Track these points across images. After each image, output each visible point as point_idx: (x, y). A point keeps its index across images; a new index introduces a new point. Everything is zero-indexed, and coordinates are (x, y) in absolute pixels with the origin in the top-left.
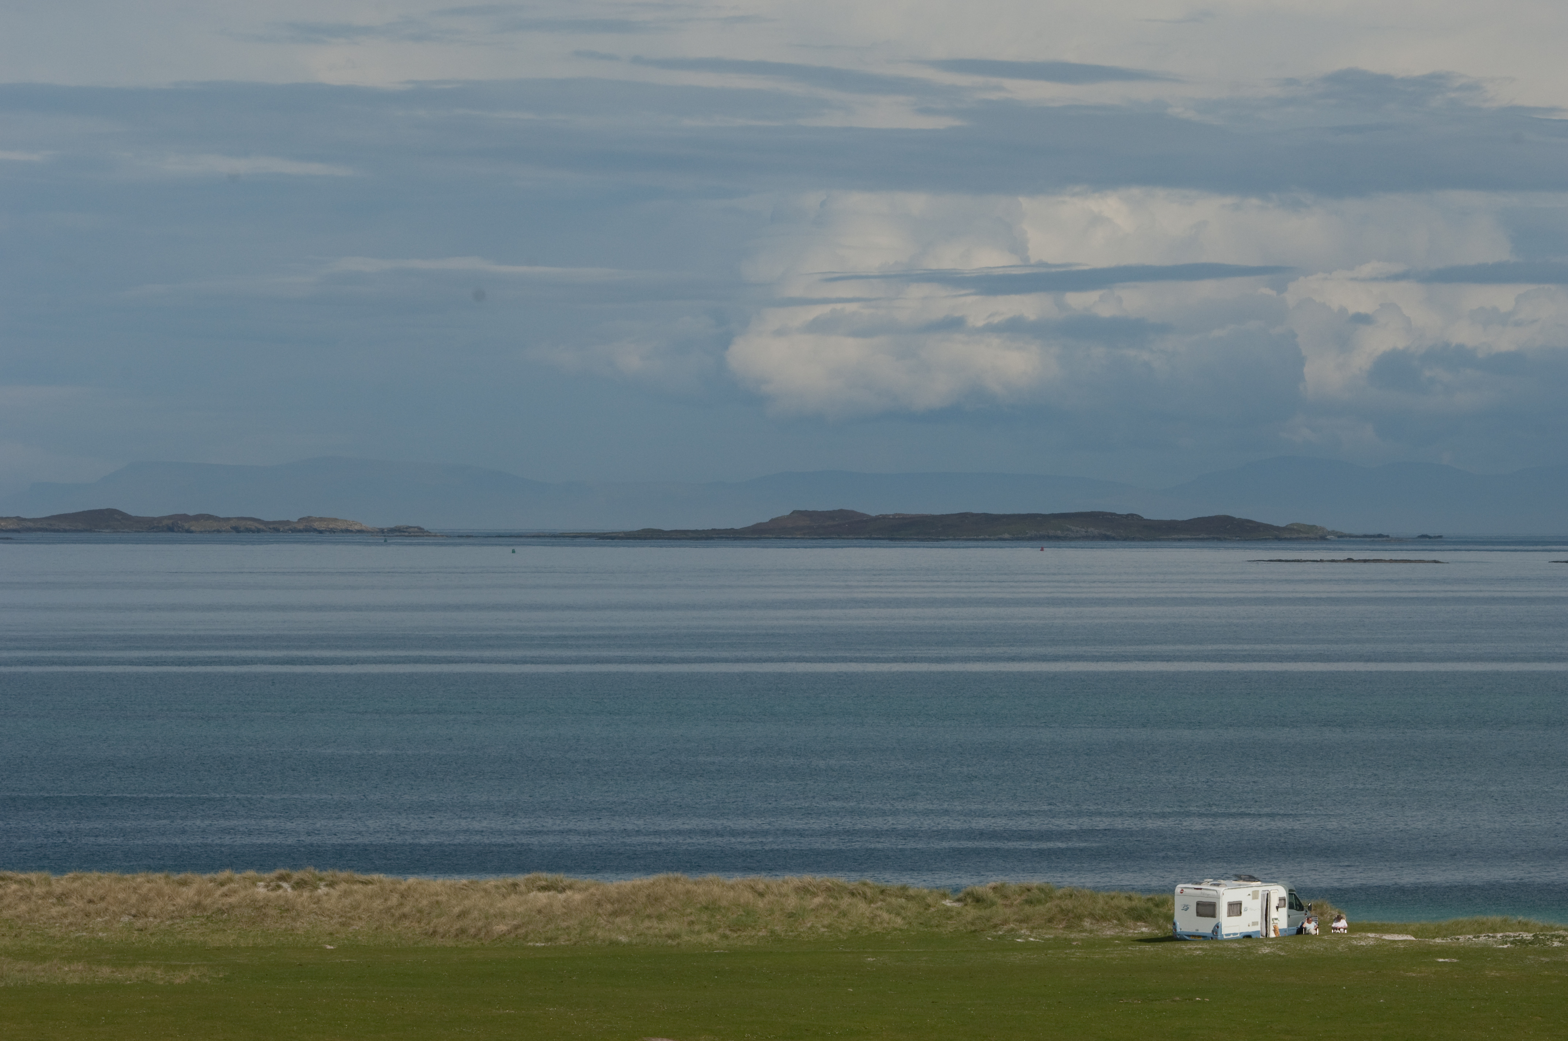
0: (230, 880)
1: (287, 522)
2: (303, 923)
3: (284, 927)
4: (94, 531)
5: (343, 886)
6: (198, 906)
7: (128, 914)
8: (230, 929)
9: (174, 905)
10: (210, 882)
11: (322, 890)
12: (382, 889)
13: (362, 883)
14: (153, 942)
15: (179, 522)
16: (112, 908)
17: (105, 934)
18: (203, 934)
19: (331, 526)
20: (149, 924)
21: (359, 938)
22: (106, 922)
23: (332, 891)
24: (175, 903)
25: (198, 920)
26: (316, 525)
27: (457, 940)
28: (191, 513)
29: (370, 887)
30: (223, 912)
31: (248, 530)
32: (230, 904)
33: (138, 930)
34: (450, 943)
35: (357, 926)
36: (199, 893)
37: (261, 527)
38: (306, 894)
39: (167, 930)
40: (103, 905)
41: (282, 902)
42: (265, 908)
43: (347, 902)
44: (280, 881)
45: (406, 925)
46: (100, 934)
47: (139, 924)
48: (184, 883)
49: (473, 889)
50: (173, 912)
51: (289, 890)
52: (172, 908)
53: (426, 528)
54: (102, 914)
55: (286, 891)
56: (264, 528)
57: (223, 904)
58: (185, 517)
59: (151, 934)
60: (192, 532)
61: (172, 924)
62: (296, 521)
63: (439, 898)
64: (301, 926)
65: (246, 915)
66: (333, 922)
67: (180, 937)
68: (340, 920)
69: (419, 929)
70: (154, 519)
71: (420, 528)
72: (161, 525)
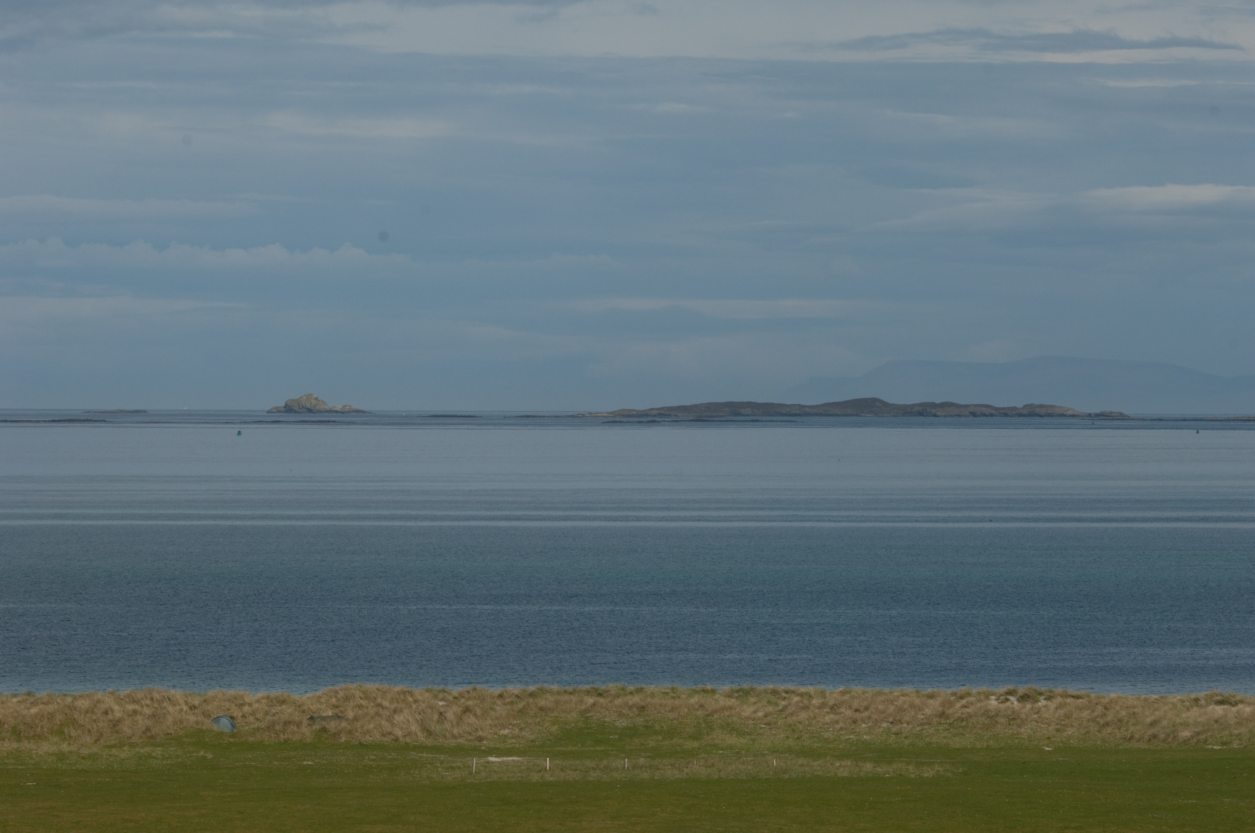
0: (969, 694)
1: (1014, 408)
2: (1026, 729)
3: (1011, 731)
4: (860, 416)
5: (1059, 700)
6: (942, 715)
7: (886, 722)
8: (969, 734)
9: (923, 714)
10: (953, 696)
11: (1042, 702)
12: (1090, 702)
13: (1073, 697)
14: (907, 743)
15: (928, 408)
16: (875, 716)
17: (868, 737)
18: (946, 737)
19: (1049, 412)
20: (903, 729)
21: (1071, 741)
22: (870, 728)
23: (1049, 703)
24: (924, 712)
25: (942, 726)
26: (1037, 410)
27: (1150, 744)
28: (938, 401)
29: (1080, 700)
30: (962, 720)
31: (984, 415)
32: (968, 713)
33: (894, 734)
34: (1143, 746)
35: (1070, 731)
36: (943, 705)
37: (994, 412)
38: (1029, 706)
39: (918, 734)
40: (866, 714)
41: (1010, 713)
42: (996, 717)
43: (1061, 712)
44: (1009, 695)
45: (1109, 732)
46: (865, 737)
47: (894, 729)
48: (931, 696)
49: (1163, 703)
50: (923, 719)
51: (1015, 702)
52: (922, 717)
53: (1126, 412)
54: (866, 721)
55: (1013, 703)
56: (996, 413)
57: (962, 714)
58: (933, 405)
59: (905, 738)
60: (938, 416)
61: (922, 730)
62: (1022, 407)
63: (1135, 710)
64: (1025, 731)
65: (981, 723)
66: (1051, 728)
67: (927, 739)
68: (1056, 727)
69: (1119, 735)
70: (909, 406)
71: (1121, 414)
72: (913, 411)
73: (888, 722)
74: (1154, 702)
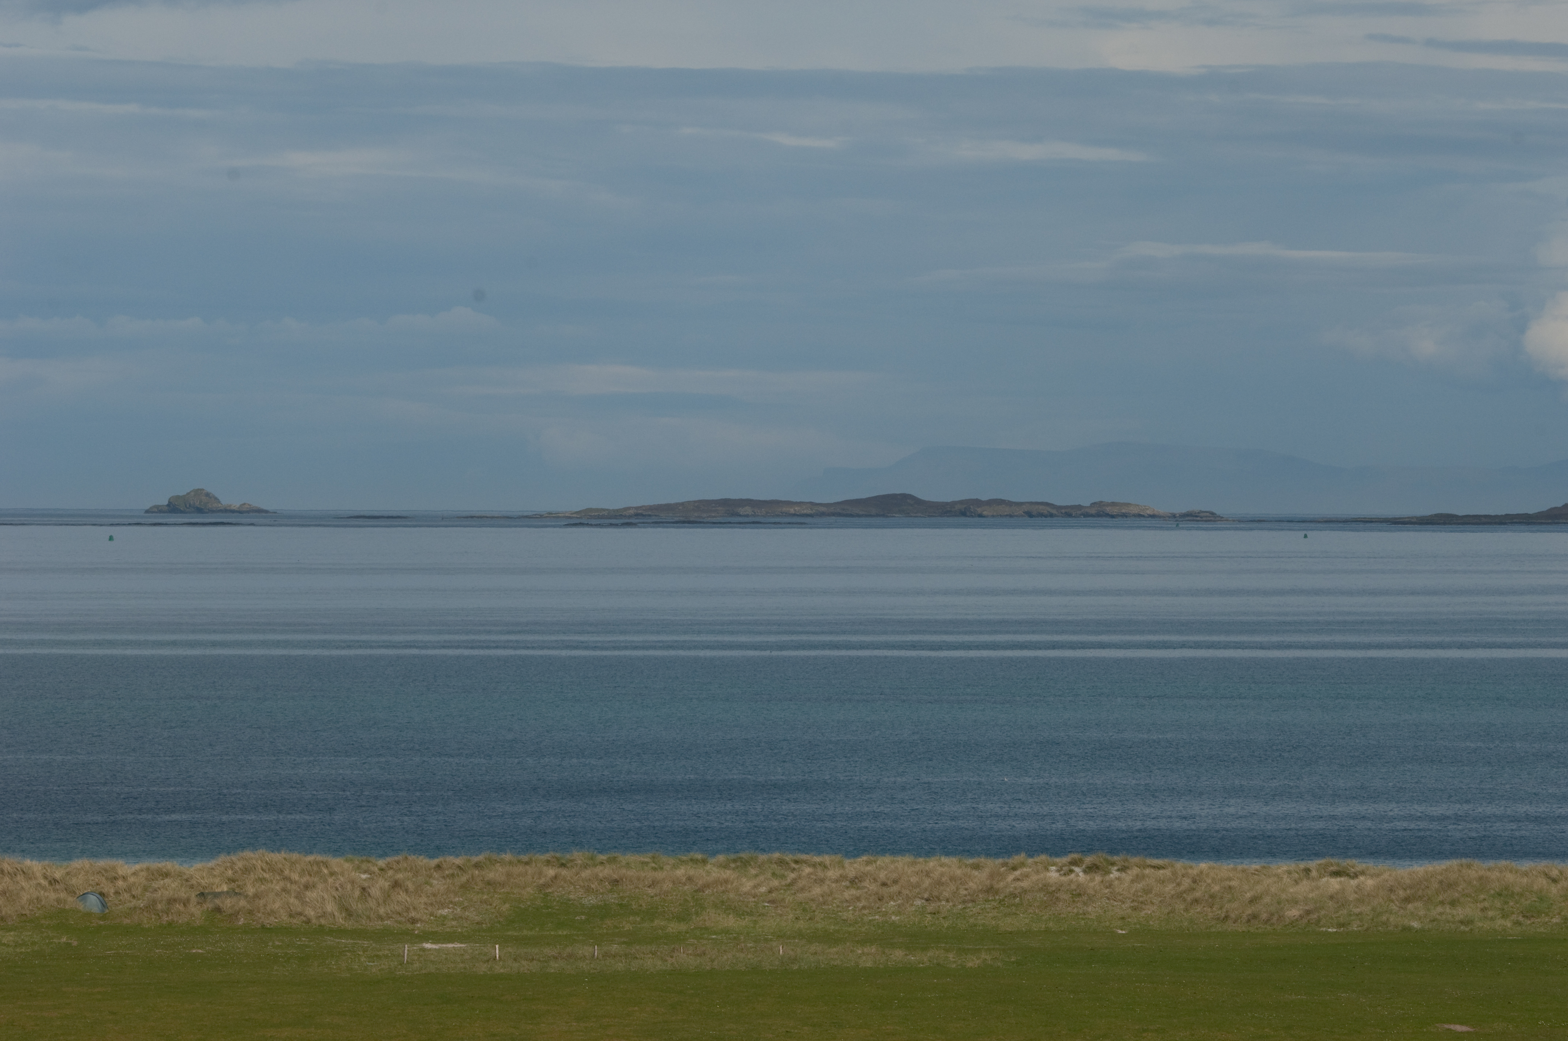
0: (1023, 865)
1: (1079, 507)
2: (1095, 907)
3: (1075, 911)
4: (887, 517)
5: (1136, 871)
6: (990, 890)
7: (920, 898)
8: (1023, 913)
9: (966, 889)
10: (1003, 867)
11: (1114, 874)
12: (1174, 873)
13: (1154, 867)
14: (946, 926)
15: (972, 507)
16: (906, 892)
17: (898, 918)
18: (994, 918)
19: (1124, 511)
20: (941, 908)
21: (1151, 923)
22: (899, 906)
23: (1124, 875)
24: (966, 887)
25: (990, 904)
26: (1108, 510)
27: (1249, 926)
28: (984, 498)
29: (1161, 872)
30: (1015, 897)
31: (1041, 515)
32: (1022, 888)
33: (931, 913)
34: (1241, 928)
35: (1148, 910)
36: (992, 876)
37: (1054, 512)
38: (1098, 878)
39: (959, 913)
40: (895, 888)
41: (1073, 887)
42: (1057, 893)
43: (1140, 886)
44: (1073, 866)
45: (1198, 910)
46: (893, 917)
47: (931, 907)
48: (977, 867)
49: (1265, 875)
50: (965, 896)
51: (1081, 874)
52: (965, 892)
53: (1218, 512)
54: (895, 898)
55: (1078, 875)
56: (1056, 513)
57: (1015, 888)
58: (978, 502)
59: (944, 918)
60: (984, 517)
61: (964, 908)
62: (1088, 505)
63: (1233, 883)
64: (1093, 910)
65: (1039, 900)
66: (1124, 906)
67: (972, 920)
68: (1132, 905)
69: (1210, 914)
70: (947, 503)
71: (1213, 514)
72: (953, 510)
73: (922, 898)
74: (1255, 874)
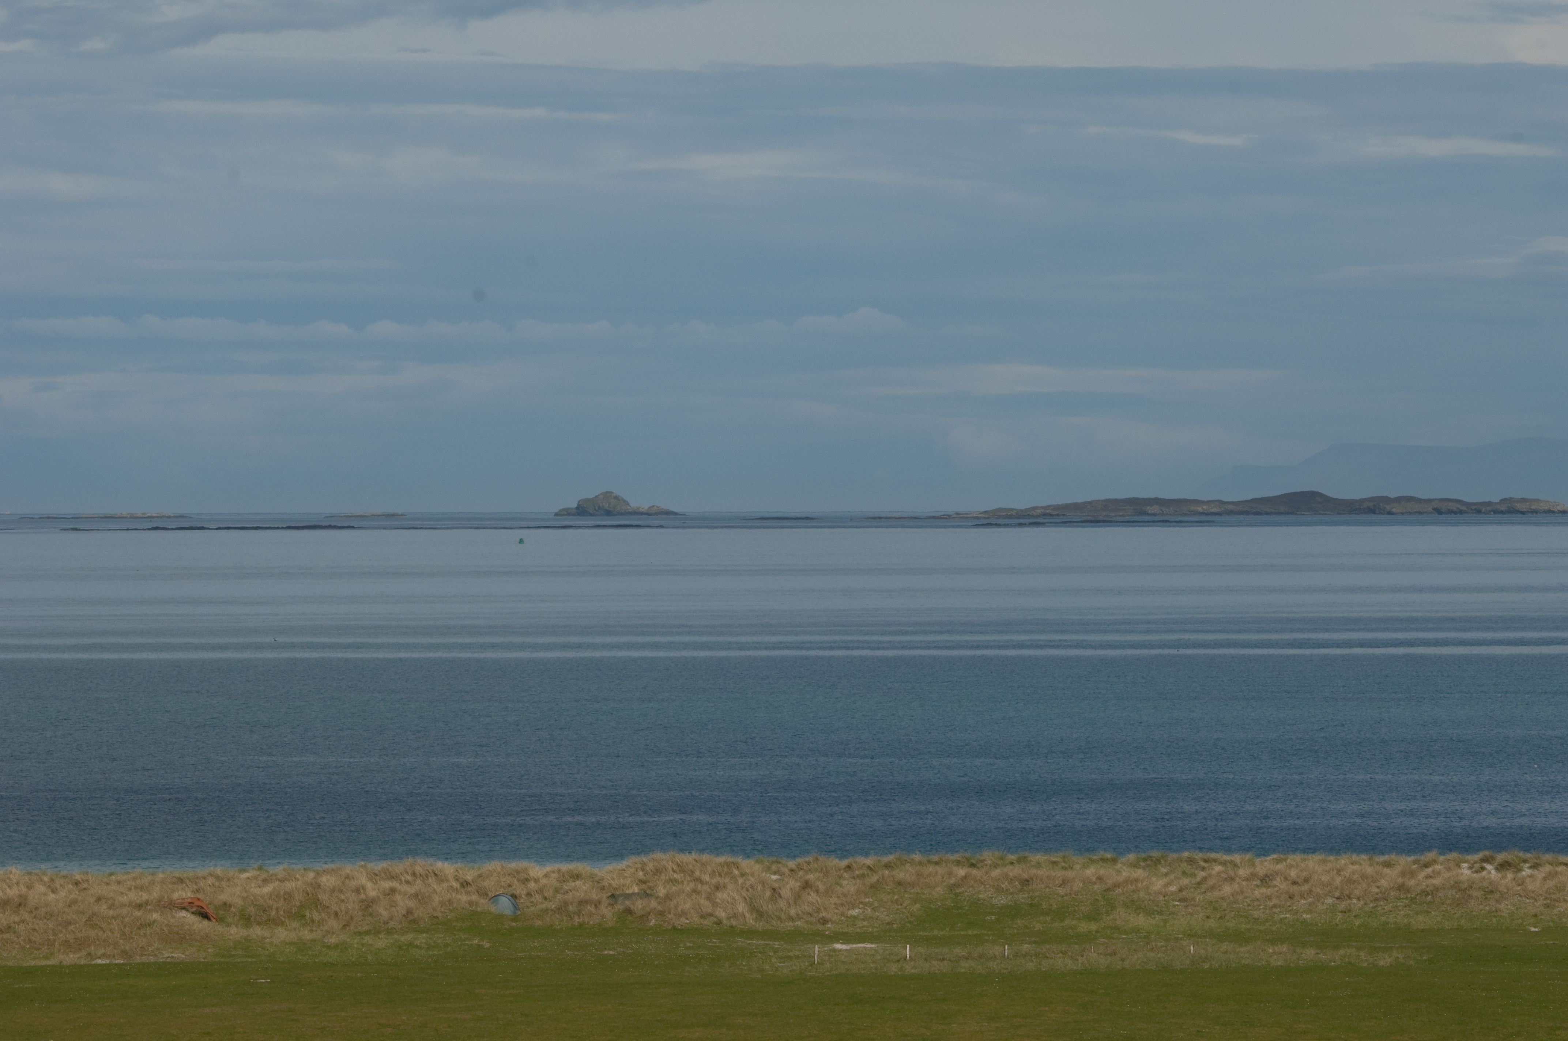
0: (1435, 862)
1: (1489, 503)
2: (1507, 905)
3: (1487, 908)
4: (1296, 514)
5: (1548, 868)
6: (1401, 888)
7: (1331, 896)
8: (1435, 911)
9: (1378, 887)
10: (1414, 865)
11: (1526, 871)
13: (1566, 864)
14: (1357, 924)
15: (1381, 504)
16: (1315, 890)
17: (1309, 916)
18: (1407, 915)
19: (1533, 507)
20: (1352, 906)
21: (1564, 920)
22: (1310, 904)
23: (1536, 872)
24: (1378, 884)
25: (1402, 902)
26: (1518, 506)
28: (1394, 495)
30: (1427, 895)
31: (1451, 512)
32: (1434, 885)
33: (1342, 912)
35: (1561, 908)
36: (1403, 874)
37: (1464, 508)
38: (1510, 876)
39: (1371, 912)
40: (1306, 887)
41: (1486, 884)
42: (1469, 890)
43: (1552, 883)
44: (1485, 863)
46: (1304, 916)
47: (1342, 906)
48: (1388, 865)
50: (1377, 894)
51: (1493, 871)
52: (1377, 890)
54: (1305, 896)
55: (1489, 873)
56: (1465, 509)
57: (1427, 886)
58: (1387, 500)
59: (1355, 916)
60: (1393, 514)
61: (1376, 906)
62: (1498, 501)
64: (1506, 908)
65: (1450, 897)
66: (1537, 904)
67: (1383, 919)
68: (1545, 902)
70: (1356, 501)
72: (1362, 507)
73: (1334, 897)
